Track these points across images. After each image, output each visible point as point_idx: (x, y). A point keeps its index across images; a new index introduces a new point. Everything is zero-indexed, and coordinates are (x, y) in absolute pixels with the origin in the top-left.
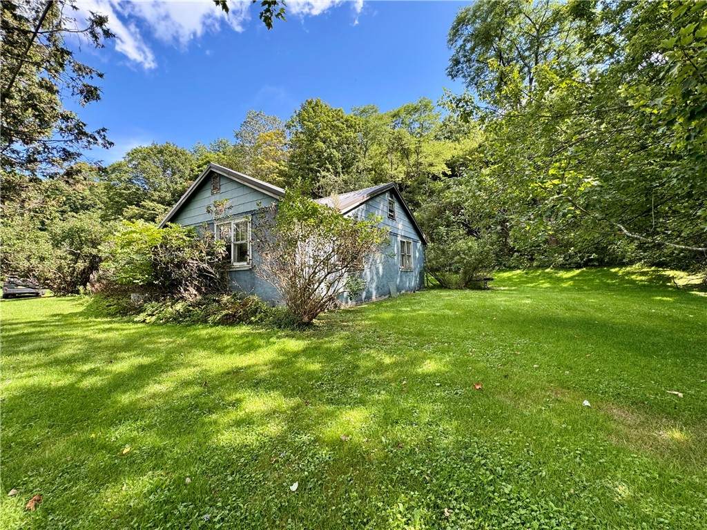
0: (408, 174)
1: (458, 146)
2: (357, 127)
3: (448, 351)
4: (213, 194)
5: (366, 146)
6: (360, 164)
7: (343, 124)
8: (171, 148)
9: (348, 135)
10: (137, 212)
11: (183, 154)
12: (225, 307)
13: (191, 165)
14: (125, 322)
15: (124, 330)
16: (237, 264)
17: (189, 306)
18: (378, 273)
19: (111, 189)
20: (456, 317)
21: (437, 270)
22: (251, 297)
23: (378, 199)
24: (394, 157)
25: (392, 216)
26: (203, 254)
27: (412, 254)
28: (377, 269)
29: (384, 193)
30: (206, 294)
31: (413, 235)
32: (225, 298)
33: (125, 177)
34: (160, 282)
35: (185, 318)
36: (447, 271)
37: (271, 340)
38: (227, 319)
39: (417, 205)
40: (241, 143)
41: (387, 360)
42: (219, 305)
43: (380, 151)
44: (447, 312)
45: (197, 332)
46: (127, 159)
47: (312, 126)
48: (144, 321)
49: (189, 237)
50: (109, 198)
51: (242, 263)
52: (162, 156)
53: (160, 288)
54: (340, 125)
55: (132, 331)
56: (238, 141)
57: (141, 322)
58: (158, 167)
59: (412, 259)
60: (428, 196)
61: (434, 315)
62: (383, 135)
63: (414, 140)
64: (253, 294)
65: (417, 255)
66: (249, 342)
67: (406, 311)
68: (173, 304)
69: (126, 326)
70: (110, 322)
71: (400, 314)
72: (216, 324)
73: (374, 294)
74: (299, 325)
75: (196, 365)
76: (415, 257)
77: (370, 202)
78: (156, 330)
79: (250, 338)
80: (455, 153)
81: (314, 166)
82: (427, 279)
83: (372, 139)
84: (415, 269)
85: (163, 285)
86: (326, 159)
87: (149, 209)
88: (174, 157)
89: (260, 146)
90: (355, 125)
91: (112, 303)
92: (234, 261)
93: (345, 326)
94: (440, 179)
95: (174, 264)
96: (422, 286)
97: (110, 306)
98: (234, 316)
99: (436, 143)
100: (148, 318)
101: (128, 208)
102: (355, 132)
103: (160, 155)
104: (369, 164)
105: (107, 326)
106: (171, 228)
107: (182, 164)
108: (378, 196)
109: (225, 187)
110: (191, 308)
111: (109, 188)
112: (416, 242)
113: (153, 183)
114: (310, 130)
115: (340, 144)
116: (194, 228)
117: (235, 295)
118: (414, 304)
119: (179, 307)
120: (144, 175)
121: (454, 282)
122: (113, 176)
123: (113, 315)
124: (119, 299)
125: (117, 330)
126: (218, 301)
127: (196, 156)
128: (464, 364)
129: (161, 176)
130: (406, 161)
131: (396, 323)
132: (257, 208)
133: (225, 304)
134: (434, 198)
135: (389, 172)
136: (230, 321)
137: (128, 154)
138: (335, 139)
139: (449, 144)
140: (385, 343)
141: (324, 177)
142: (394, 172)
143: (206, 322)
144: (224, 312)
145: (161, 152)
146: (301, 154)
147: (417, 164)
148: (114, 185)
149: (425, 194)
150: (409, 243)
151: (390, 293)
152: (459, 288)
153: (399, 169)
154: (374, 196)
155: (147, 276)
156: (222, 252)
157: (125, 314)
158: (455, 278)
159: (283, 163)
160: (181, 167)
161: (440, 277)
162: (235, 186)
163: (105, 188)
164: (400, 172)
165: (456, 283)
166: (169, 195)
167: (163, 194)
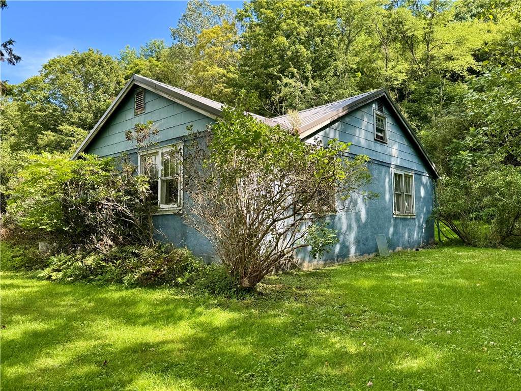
0: (412, 74)
1: (494, 27)
2: (336, 10)
3: (449, 343)
4: (136, 115)
5: (348, 37)
6: (339, 63)
7: (315, 7)
8: (95, 56)
9: (322, 23)
10: (53, 138)
11: (108, 63)
12: (146, 263)
13: (117, 76)
14: (29, 278)
15: (26, 287)
16: (164, 207)
17: (103, 260)
18: (358, 219)
19: (25, 110)
20: (475, 291)
21: (457, 217)
22: (180, 251)
23: (359, 115)
24: (391, 51)
25: (382, 138)
26: (121, 194)
27: (413, 193)
28: (358, 214)
29: (370, 104)
30: (124, 245)
31: (415, 165)
32: (146, 251)
33: (41, 95)
34: (71, 228)
35: (96, 276)
36: (471, 220)
37: (199, 309)
38: (147, 279)
39: (425, 119)
40: (178, 43)
41: (353, 349)
42: (139, 259)
43: (370, 41)
44: (461, 281)
45: (108, 295)
46: (44, 74)
47: (272, 14)
48: (49, 278)
49: (106, 171)
50: (22, 122)
51: (170, 206)
52: (84, 66)
53: (71, 237)
54: (310, 9)
55: (35, 289)
56: (176, 42)
57: (47, 279)
58: (79, 81)
59: (414, 200)
60: (444, 105)
61: (440, 286)
62: (373, 20)
63: (421, 23)
64: (182, 246)
65: (423, 193)
66: (168, 311)
67: (398, 279)
68: (84, 257)
69: (29, 283)
70: (12, 278)
71: (387, 283)
72: (132, 285)
73: (353, 250)
74: (237, 292)
75: (99, 338)
76: (418, 197)
77: (347, 120)
78: (61, 289)
79: (171, 306)
80: (489, 37)
81: (274, 71)
82: (439, 230)
83: (356, 27)
84: (418, 215)
85: (74, 231)
86: (291, 59)
87: (66, 135)
88: (97, 68)
89: (202, 47)
90: (333, 8)
91: (18, 254)
92: (162, 203)
93: (301, 295)
94: (463, 78)
95: (87, 205)
96: (430, 241)
97: (16, 256)
98: (155, 275)
99: (458, 24)
100: (54, 274)
101: (43, 134)
102: (333, 17)
103: (81, 66)
104: (353, 62)
105: (8, 282)
106: (85, 159)
107: (107, 75)
108: (359, 109)
109: (151, 105)
110: (104, 264)
111: (23, 109)
112: (419, 174)
113: (73, 101)
114: (270, 21)
115: (310, 37)
116: (113, 160)
117: (159, 248)
118: (412, 268)
119: (90, 261)
120: (62, 92)
121: (482, 236)
122: (28, 95)
123: (16, 269)
124: (26, 249)
125: (18, 287)
126: (137, 255)
127: (124, 64)
128: (471, 363)
129: (82, 93)
130: (409, 54)
131: (376, 295)
132: (187, 133)
133: (146, 260)
134: (452, 109)
135: (383, 72)
136: (152, 281)
137: (45, 67)
138: (303, 30)
139: (479, 24)
140: (354, 324)
141: (286, 85)
142: (389, 72)
143: (120, 282)
144: (145, 269)
145: (82, 62)
146: (257, 54)
147: (427, 59)
148: (29, 105)
149: (439, 102)
150: (408, 177)
151: (377, 250)
152: (490, 244)
153: (399, 67)
154: (353, 110)
155: (55, 221)
156: (144, 190)
157: (29, 268)
158: (485, 229)
159: (232, 69)
160: (106, 80)
161: (460, 228)
162: (163, 104)
163: (19, 110)
164: (400, 72)
165: (486, 239)
166: (91, 116)
167: (84, 115)
